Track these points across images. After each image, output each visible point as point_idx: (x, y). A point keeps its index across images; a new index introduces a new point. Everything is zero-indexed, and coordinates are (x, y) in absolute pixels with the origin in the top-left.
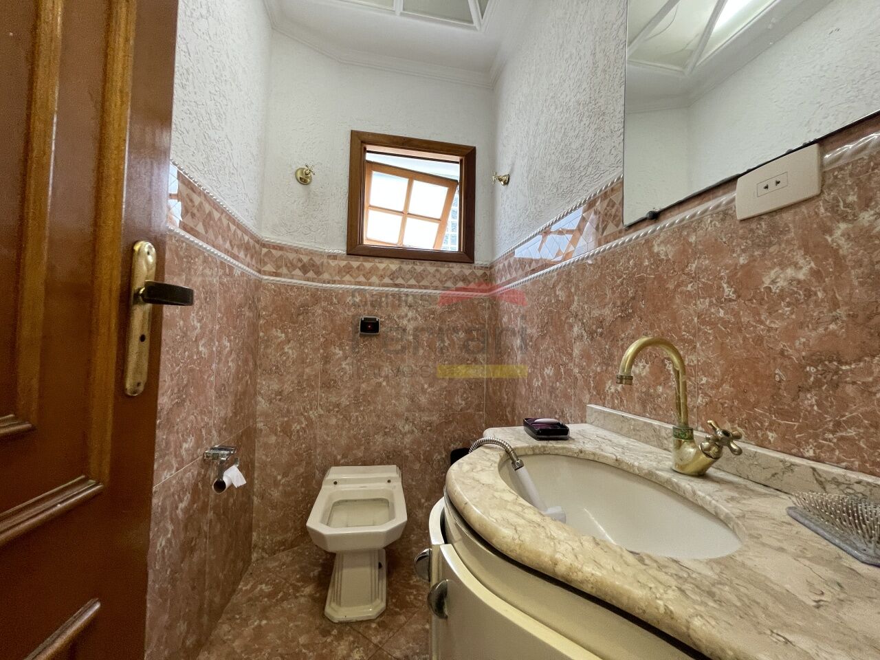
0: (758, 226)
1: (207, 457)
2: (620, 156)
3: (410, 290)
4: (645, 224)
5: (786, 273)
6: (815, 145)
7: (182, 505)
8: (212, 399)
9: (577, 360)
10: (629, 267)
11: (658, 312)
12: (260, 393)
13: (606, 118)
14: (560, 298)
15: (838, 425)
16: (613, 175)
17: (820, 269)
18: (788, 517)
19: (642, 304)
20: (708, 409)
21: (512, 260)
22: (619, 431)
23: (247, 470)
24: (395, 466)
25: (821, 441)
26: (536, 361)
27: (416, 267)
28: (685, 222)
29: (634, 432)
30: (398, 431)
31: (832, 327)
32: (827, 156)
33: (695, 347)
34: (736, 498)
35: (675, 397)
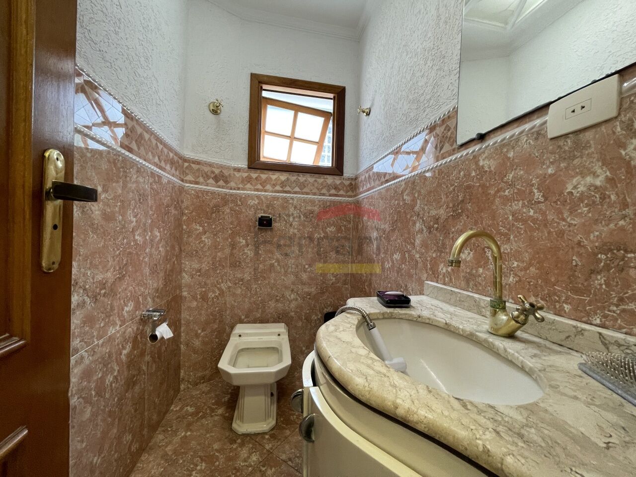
0: (565, 143)
1: (144, 317)
2: (456, 90)
3: (295, 195)
4: (473, 143)
5: (586, 181)
6: (616, 76)
7: (125, 352)
8: (147, 275)
9: (418, 248)
10: (459, 178)
11: (481, 212)
12: (184, 270)
13: (446, 60)
14: (407, 202)
15: (621, 300)
16: (450, 106)
17: (614, 177)
18: (579, 370)
19: (469, 206)
20: (517, 286)
21: (371, 173)
22: (448, 301)
23: (175, 326)
24: (283, 324)
25: (607, 312)
26: (387, 248)
27: (300, 178)
28: (505, 141)
29: (460, 303)
30: (286, 299)
31: (622, 223)
32: (625, 84)
33: (509, 239)
34: (539, 355)
35: (492, 276)
